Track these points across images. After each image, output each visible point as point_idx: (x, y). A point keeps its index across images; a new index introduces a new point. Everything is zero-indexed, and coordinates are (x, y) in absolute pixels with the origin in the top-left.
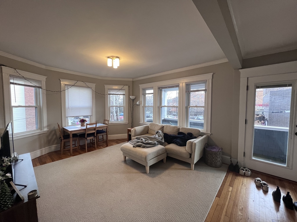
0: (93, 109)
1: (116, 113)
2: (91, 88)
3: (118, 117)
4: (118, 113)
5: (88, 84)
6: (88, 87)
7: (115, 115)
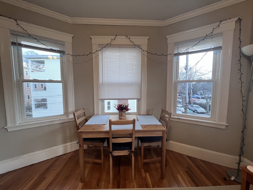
0: (143, 87)
1: (189, 95)
2: (139, 46)
3: (191, 99)
4: (191, 95)
5: (133, 39)
6: (135, 46)
7: (188, 96)
